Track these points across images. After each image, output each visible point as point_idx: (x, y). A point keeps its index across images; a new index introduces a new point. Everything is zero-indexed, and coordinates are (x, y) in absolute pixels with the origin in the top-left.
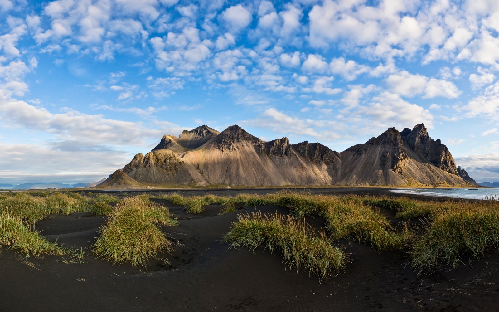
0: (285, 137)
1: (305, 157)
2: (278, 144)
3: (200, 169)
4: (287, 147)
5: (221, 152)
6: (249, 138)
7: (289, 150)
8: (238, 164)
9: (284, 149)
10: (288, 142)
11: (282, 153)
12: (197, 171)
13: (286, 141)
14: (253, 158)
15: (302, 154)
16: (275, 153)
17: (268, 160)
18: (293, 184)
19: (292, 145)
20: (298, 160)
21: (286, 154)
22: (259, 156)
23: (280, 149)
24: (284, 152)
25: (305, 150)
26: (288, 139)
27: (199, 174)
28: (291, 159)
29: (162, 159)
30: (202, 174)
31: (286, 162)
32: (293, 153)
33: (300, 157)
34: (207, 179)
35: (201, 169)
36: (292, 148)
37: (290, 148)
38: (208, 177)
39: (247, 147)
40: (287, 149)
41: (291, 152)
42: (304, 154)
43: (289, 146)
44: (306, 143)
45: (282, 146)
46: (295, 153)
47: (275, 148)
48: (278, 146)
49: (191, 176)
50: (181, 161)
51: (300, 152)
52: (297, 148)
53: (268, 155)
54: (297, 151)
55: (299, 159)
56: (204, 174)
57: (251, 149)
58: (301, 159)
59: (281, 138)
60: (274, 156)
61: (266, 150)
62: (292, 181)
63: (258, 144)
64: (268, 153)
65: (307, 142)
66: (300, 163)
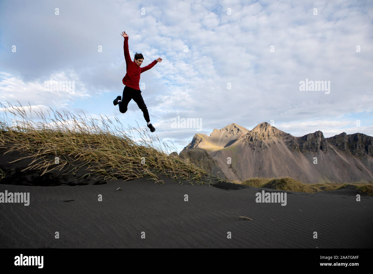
0: (319, 131)
1: (344, 151)
2: (311, 138)
3: (232, 168)
4: (322, 141)
5: (253, 150)
6: (280, 134)
7: (324, 144)
8: (270, 162)
9: (319, 143)
10: (322, 136)
11: (317, 148)
12: (230, 170)
13: (320, 134)
14: (286, 155)
15: (341, 148)
16: (309, 149)
17: (302, 156)
18: (333, 182)
19: (327, 138)
20: (336, 154)
21: (321, 148)
22: (292, 153)
23: (314, 144)
24: (319, 147)
25: (343, 143)
26: (322, 133)
27: (232, 173)
28: (328, 154)
29: (196, 157)
30: (235, 173)
31: (323, 157)
32: (330, 147)
33: (338, 151)
34: (240, 177)
35: (234, 168)
36: (328, 141)
37: (325, 142)
38: (242, 176)
39: (279, 144)
40: (321, 143)
41: (327, 146)
42: (343, 147)
43: (324, 140)
44: (343, 134)
45: (316, 141)
46: (331, 147)
47: (309, 143)
48: (312, 141)
49: (224, 175)
50: (214, 160)
51: (337, 146)
52: (333, 142)
53: (301, 151)
54: (334, 145)
55: (337, 153)
56: (237, 173)
57: (283, 145)
58: (340, 154)
59: (314, 132)
60: (308, 151)
61: (298, 146)
62: (331, 179)
63: (289, 140)
64: (301, 148)
65: (345, 133)
66: (339, 158)
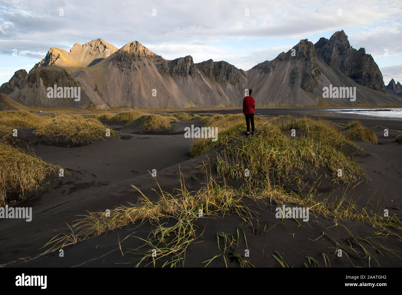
0: (189, 56)
1: (210, 77)
2: (181, 63)
3: (98, 91)
4: (191, 66)
5: (121, 71)
6: (151, 56)
7: (193, 69)
8: (140, 85)
9: (188, 68)
10: (192, 61)
11: (186, 73)
12: (96, 93)
13: (190, 59)
14: (156, 78)
15: (207, 74)
16: (179, 73)
17: (171, 80)
18: (197, 106)
19: (196, 64)
20: (202, 80)
21: (190, 73)
22: (162, 76)
23: (184, 69)
24: (188, 72)
25: (209, 70)
26: (192, 58)
27: (98, 97)
28: (196, 79)
29: (52, 77)
30: (101, 96)
31: (190, 82)
32: (198, 72)
33: (204, 77)
34: (107, 101)
35: (99, 91)
36: (197, 67)
37: (194, 68)
38: (109, 99)
39: (149, 66)
40: (190, 68)
41: (195, 71)
42: (209, 74)
43: (193, 65)
44: (211, 61)
45: (186, 65)
46: (199, 72)
47: (179, 68)
48: (182, 66)
49: (89, 98)
50: (76, 81)
51: (204, 72)
52: (201, 68)
53: (171, 75)
54: (201, 71)
55: (204, 79)
56: (104, 97)
57: (153, 68)
58: (206, 80)
59: (185, 57)
60: (177, 76)
61: (169, 70)
62: (196, 103)
63: (160, 63)
64: (171, 72)
65: (212, 60)
66: (205, 83)
